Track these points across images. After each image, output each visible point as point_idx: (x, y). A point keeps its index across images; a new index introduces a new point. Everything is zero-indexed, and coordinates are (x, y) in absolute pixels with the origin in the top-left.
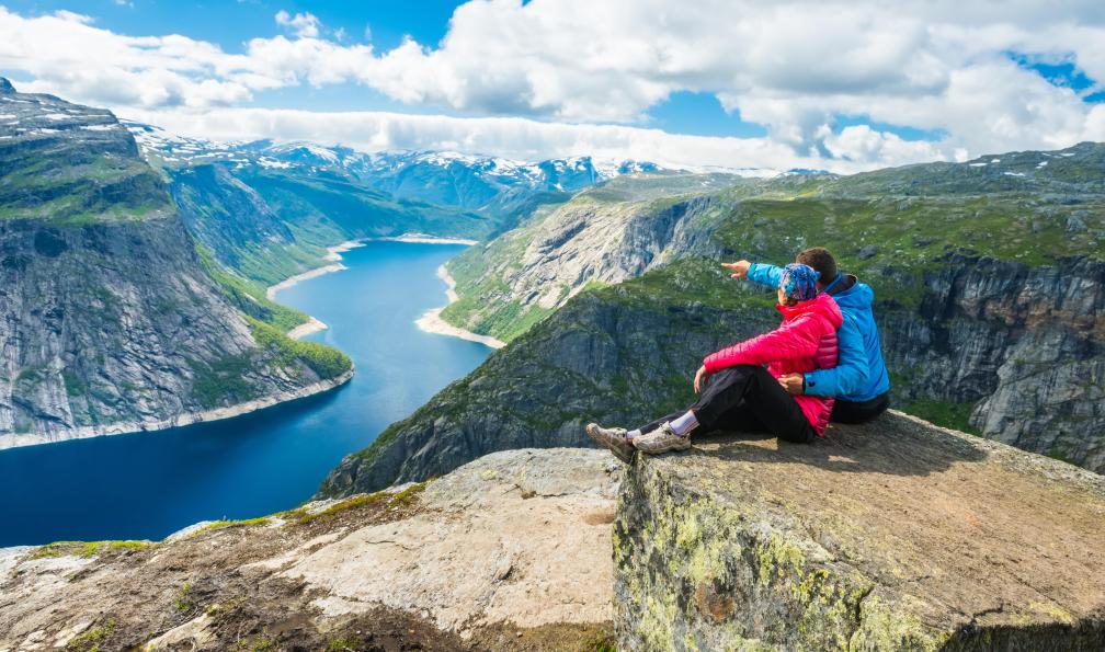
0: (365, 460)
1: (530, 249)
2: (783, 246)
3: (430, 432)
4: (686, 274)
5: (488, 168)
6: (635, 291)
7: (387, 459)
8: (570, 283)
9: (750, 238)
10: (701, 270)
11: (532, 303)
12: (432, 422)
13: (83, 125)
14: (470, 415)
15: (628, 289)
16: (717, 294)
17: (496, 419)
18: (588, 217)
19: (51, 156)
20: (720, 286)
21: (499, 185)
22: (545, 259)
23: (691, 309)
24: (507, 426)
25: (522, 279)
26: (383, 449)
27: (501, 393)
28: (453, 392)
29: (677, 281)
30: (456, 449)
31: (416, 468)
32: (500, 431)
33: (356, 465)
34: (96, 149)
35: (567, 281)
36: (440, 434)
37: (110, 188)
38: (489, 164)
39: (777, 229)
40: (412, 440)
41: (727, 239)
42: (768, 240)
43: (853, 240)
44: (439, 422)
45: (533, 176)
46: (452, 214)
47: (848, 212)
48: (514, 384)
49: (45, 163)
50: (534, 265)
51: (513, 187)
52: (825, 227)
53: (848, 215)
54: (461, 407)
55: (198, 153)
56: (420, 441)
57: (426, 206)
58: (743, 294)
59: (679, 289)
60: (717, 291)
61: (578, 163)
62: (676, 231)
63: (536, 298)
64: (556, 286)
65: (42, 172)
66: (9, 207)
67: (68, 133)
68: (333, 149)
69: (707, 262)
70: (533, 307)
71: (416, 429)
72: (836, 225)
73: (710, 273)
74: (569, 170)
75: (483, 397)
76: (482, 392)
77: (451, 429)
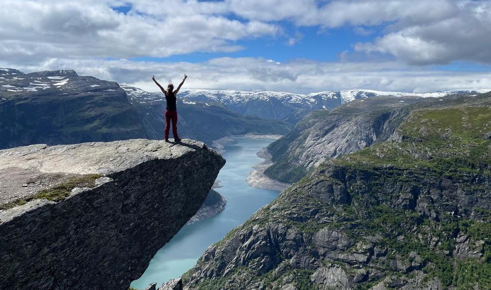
0: (219, 247)
1: (308, 138)
2: (438, 134)
3: (251, 233)
4: (383, 150)
5: (289, 99)
6: (355, 159)
7: (230, 247)
8: (330, 155)
9: (418, 130)
10: (391, 148)
11: (310, 166)
12: (252, 227)
13: (104, 89)
14: (271, 224)
15: (351, 158)
16: (400, 160)
17: (283, 226)
18: (337, 122)
19: (90, 103)
20: (403, 156)
21: (294, 108)
22: (316, 144)
23: (386, 169)
24: (290, 230)
25: (304, 154)
26: (228, 241)
27: (286, 212)
28: (263, 212)
29: (378, 154)
30: (263, 242)
31: (244, 252)
32: (286, 233)
33: (215, 250)
34: (110, 99)
35: (328, 154)
36: (255, 234)
37: (114, 117)
38: (289, 98)
39: (433, 125)
40: (242, 237)
41: (405, 130)
42: (428, 131)
43: (479, 129)
44: (255, 227)
45: (311, 103)
46: (270, 122)
47: (476, 114)
48: (292, 208)
49: (87, 106)
50: (310, 147)
51: (301, 108)
52: (462, 123)
53: (477, 116)
54: (266, 220)
55: (156, 99)
56: (246, 237)
57: (259, 119)
58: (416, 160)
59: (379, 158)
60: (401, 159)
61: (334, 95)
62: (385, 127)
63: (312, 163)
64: (322, 157)
65: (85, 111)
66: (71, 126)
67: (98, 93)
68: (216, 95)
69: (394, 143)
70: (310, 168)
71: (245, 231)
72: (469, 121)
73: (396, 149)
74: (329, 98)
75: (277, 214)
76: (277, 212)
77: (261, 231)
